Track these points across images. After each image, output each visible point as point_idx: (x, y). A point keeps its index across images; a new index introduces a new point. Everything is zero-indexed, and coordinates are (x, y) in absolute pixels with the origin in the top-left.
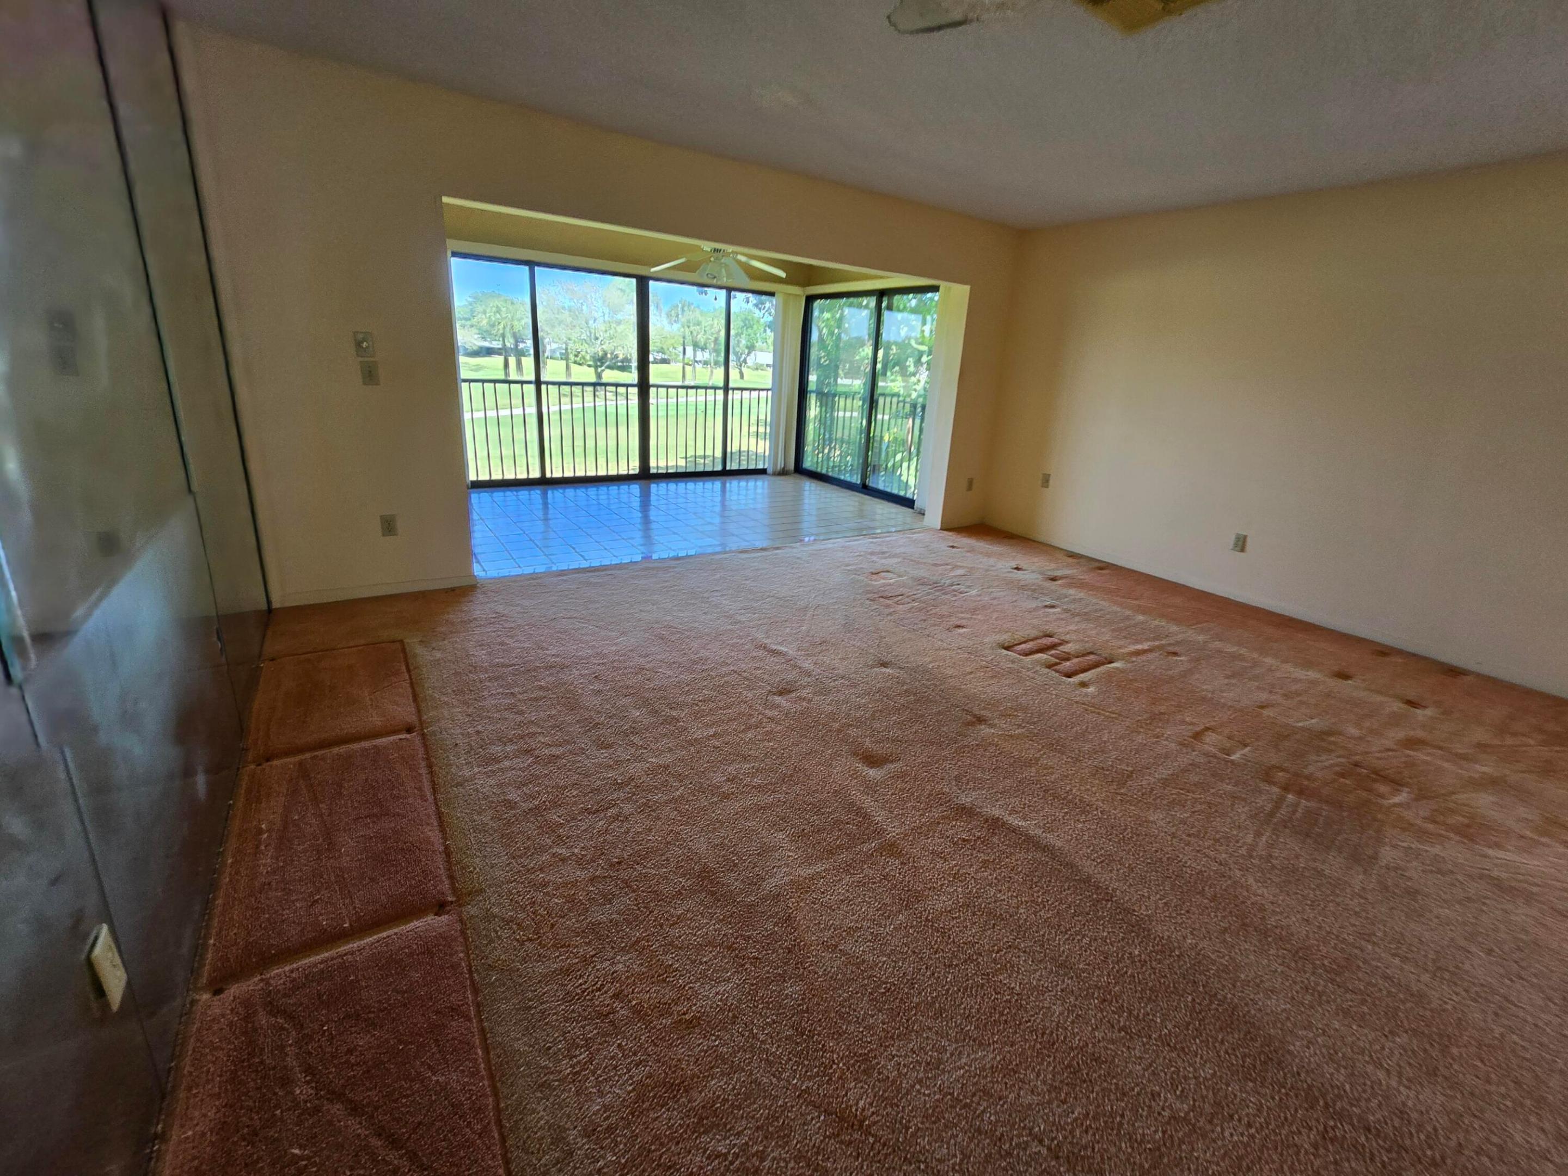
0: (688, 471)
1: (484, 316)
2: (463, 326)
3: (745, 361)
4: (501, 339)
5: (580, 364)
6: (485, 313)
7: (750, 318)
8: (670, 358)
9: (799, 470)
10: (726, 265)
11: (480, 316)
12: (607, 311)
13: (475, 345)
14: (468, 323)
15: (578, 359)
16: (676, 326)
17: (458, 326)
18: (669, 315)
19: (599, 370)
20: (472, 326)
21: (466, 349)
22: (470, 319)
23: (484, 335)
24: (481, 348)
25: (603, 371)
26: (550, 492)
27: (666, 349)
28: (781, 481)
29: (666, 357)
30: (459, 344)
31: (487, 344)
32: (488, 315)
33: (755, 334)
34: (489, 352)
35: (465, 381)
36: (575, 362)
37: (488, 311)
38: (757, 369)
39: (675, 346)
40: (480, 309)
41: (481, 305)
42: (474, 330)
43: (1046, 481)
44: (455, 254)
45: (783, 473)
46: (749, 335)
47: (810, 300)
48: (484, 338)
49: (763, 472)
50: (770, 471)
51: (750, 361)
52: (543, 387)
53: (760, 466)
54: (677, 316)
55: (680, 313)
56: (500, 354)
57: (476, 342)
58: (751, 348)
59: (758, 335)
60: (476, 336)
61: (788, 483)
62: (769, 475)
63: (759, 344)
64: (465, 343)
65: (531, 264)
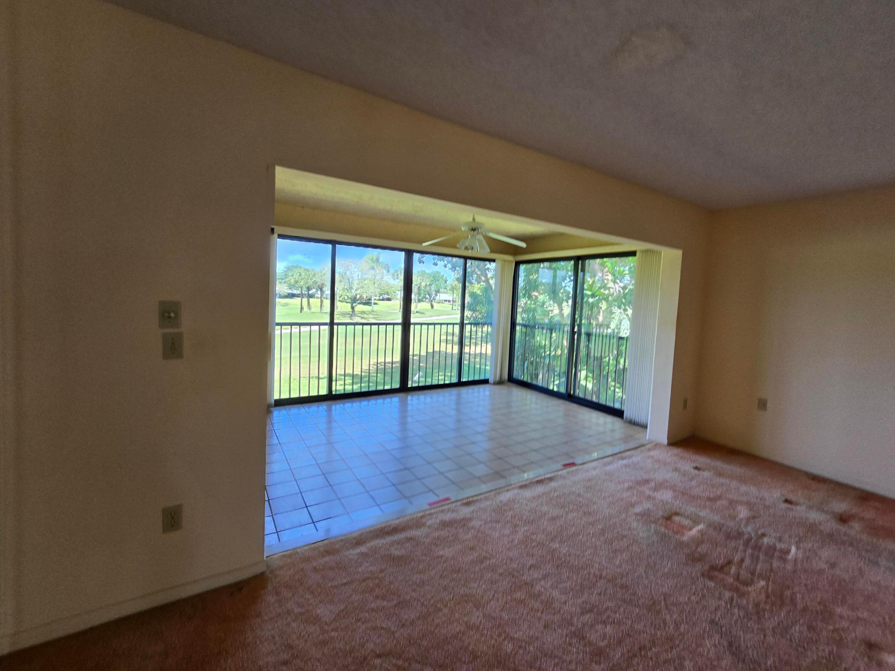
0: (433, 384)
1: (292, 278)
2: (280, 283)
3: (434, 299)
4: (300, 289)
5: (342, 302)
6: (293, 276)
7: (437, 275)
8: (392, 297)
9: (512, 380)
10: (479, 240)
11: (290, 277)
12: (360, 274)
13: (285, 292)
14: (283, 281)
15: (341, 299)
16: (397, 281)
17: (277, 282)
18: (393, 275)
19: (354, 305)
20: (285, 282)
21: (280, 295)
22: (284, 279)
23: (291, 287)
24: (289, 294)
25: (356, 305)
26: (333, 407)
27: (389, 293)
28: (497, 387)
29: (389, 297)
30: (277, 292)
31: (290, 291)
32: (294, 277)
33: (440, 284)
34: (292, 296)
35: (278, 324)
36: (339, 301)
37: (295, 275)
38: (439, 303)
39: (395, 291)
40: (291, 274)
41: (291, 272)
42: (286, 285)
43: (763, 404)
44: (281, 236)
45: (500, 382)
46: (437, 285)
47: (518, 264)
48: (290, 289)
49: (485, 382)
50: (491, 381)
51: (437, 298)
52: (335, 327)
53: (482, 378)
54: (398, 275)
55: (399, 274)
56: (298, 297)
57: (286, 291)
58: (438, 292)
59: (442, 285)
60: (286, 288)
61: (503, 390)
62: (490, 384)
63: (441, 290)
64: (280, 292)
65: (334, 243)
